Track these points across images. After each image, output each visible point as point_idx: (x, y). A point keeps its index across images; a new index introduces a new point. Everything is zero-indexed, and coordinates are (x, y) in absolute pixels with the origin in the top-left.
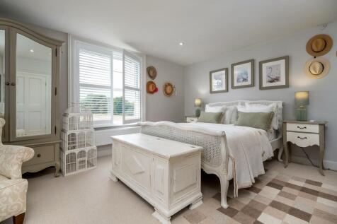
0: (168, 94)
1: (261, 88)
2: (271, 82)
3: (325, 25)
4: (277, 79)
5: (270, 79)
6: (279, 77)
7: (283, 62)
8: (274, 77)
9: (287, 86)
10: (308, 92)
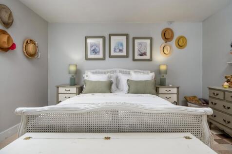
0: (31, 56)
1: (134, 60)
2: (141, 55)
3: (171, 22)
4: (144, 54)
5: (140, 53)
6: (146, 52)
7: (148, 41)
8: (143, 52)
9: (151, 60)
10: (167, 65)
